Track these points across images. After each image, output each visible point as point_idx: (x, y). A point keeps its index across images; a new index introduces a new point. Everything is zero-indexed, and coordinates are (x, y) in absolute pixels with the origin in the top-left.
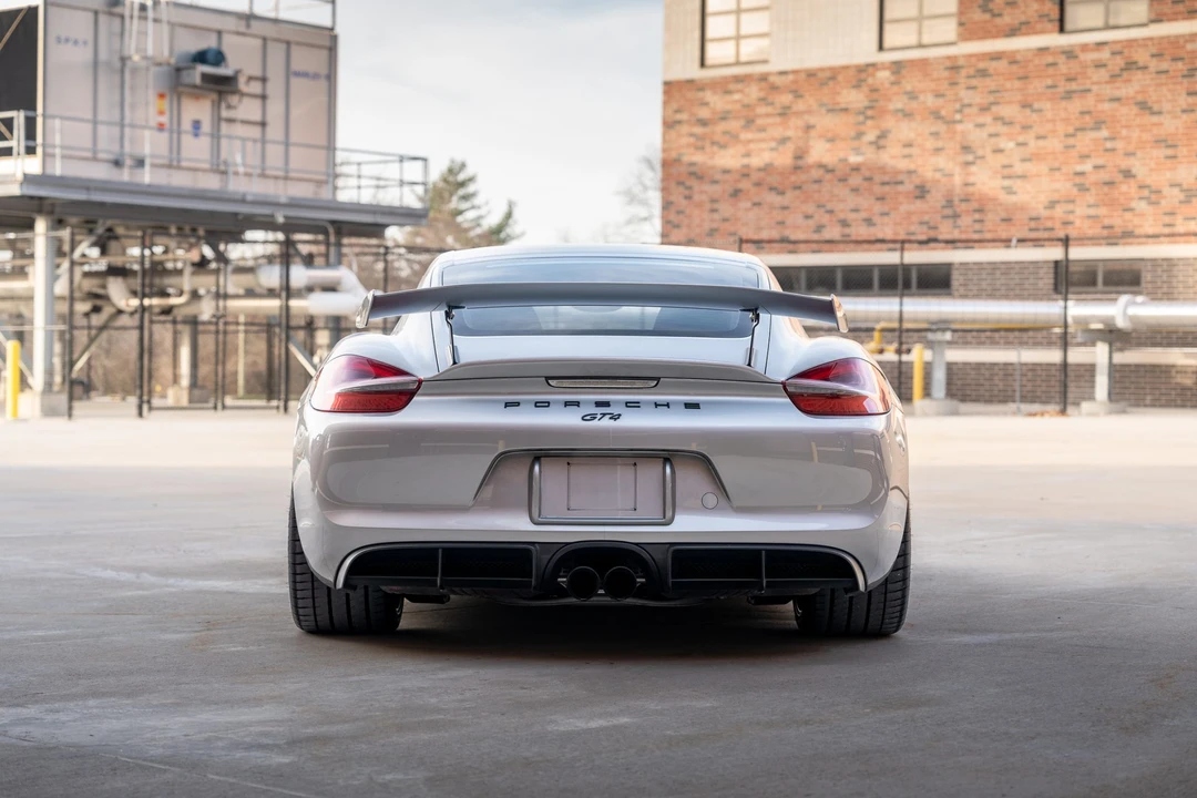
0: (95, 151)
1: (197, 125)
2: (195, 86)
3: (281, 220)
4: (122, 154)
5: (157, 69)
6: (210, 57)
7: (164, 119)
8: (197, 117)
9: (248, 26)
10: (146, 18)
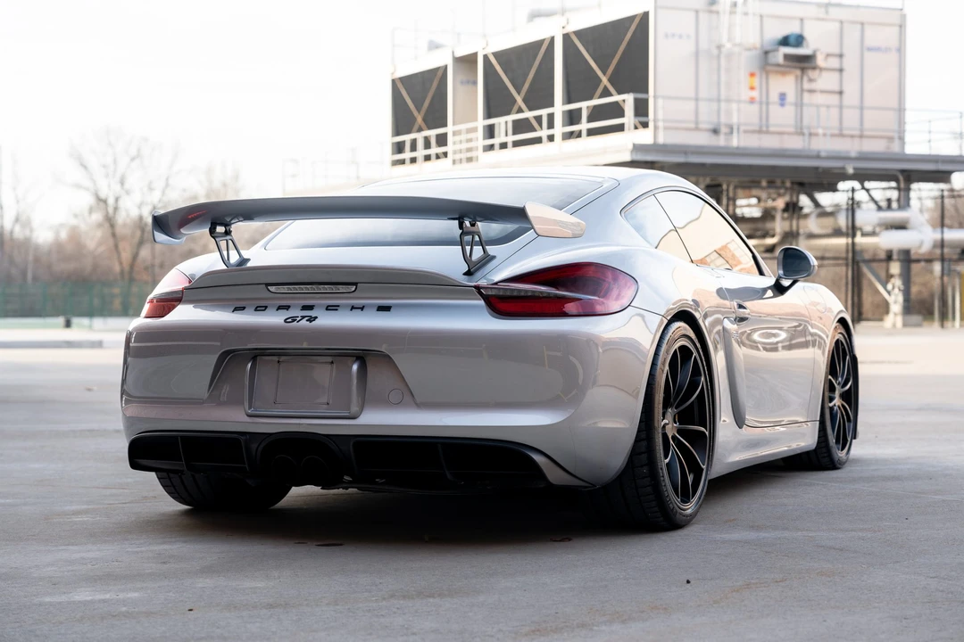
0: (697, 123)
1: (783, 97)
2: (778, 65)
3: (851, 171)
4: (719, 124)
5: (748, 53)
6: (792, 40)
7: (755, 94)
8: (782, 90)
9: (827, 12)
10: (735, 13)
